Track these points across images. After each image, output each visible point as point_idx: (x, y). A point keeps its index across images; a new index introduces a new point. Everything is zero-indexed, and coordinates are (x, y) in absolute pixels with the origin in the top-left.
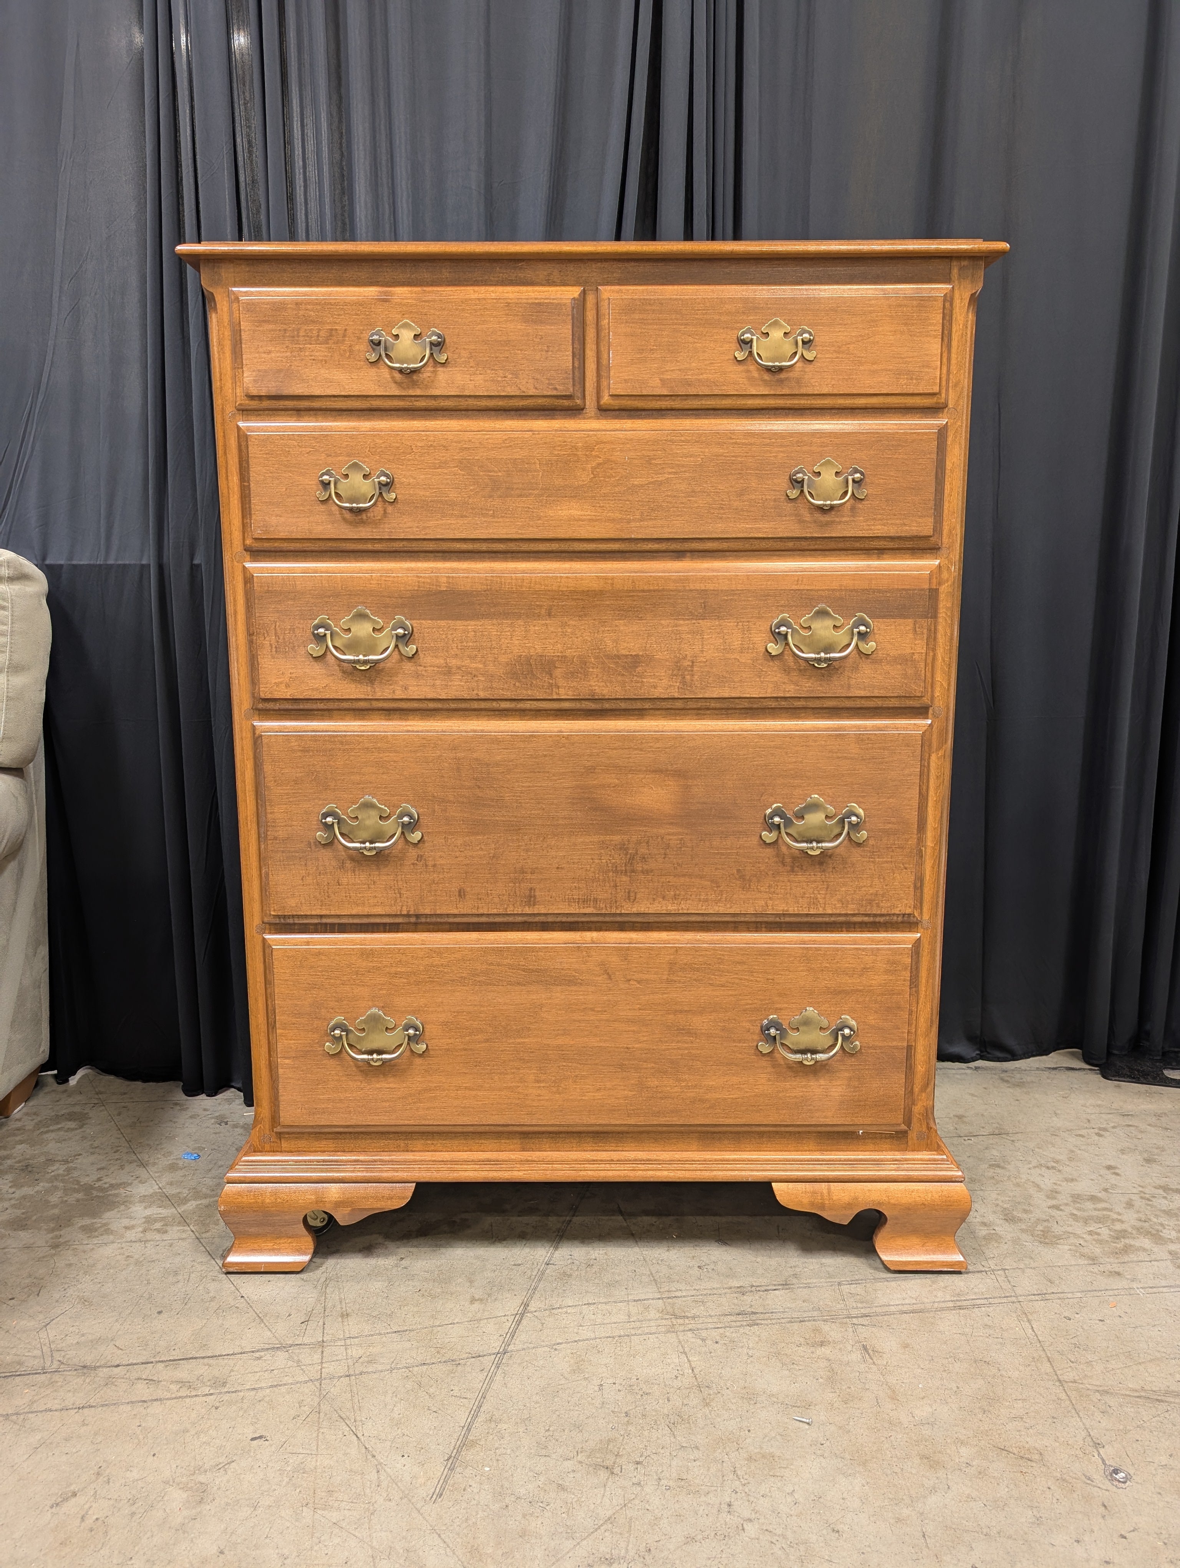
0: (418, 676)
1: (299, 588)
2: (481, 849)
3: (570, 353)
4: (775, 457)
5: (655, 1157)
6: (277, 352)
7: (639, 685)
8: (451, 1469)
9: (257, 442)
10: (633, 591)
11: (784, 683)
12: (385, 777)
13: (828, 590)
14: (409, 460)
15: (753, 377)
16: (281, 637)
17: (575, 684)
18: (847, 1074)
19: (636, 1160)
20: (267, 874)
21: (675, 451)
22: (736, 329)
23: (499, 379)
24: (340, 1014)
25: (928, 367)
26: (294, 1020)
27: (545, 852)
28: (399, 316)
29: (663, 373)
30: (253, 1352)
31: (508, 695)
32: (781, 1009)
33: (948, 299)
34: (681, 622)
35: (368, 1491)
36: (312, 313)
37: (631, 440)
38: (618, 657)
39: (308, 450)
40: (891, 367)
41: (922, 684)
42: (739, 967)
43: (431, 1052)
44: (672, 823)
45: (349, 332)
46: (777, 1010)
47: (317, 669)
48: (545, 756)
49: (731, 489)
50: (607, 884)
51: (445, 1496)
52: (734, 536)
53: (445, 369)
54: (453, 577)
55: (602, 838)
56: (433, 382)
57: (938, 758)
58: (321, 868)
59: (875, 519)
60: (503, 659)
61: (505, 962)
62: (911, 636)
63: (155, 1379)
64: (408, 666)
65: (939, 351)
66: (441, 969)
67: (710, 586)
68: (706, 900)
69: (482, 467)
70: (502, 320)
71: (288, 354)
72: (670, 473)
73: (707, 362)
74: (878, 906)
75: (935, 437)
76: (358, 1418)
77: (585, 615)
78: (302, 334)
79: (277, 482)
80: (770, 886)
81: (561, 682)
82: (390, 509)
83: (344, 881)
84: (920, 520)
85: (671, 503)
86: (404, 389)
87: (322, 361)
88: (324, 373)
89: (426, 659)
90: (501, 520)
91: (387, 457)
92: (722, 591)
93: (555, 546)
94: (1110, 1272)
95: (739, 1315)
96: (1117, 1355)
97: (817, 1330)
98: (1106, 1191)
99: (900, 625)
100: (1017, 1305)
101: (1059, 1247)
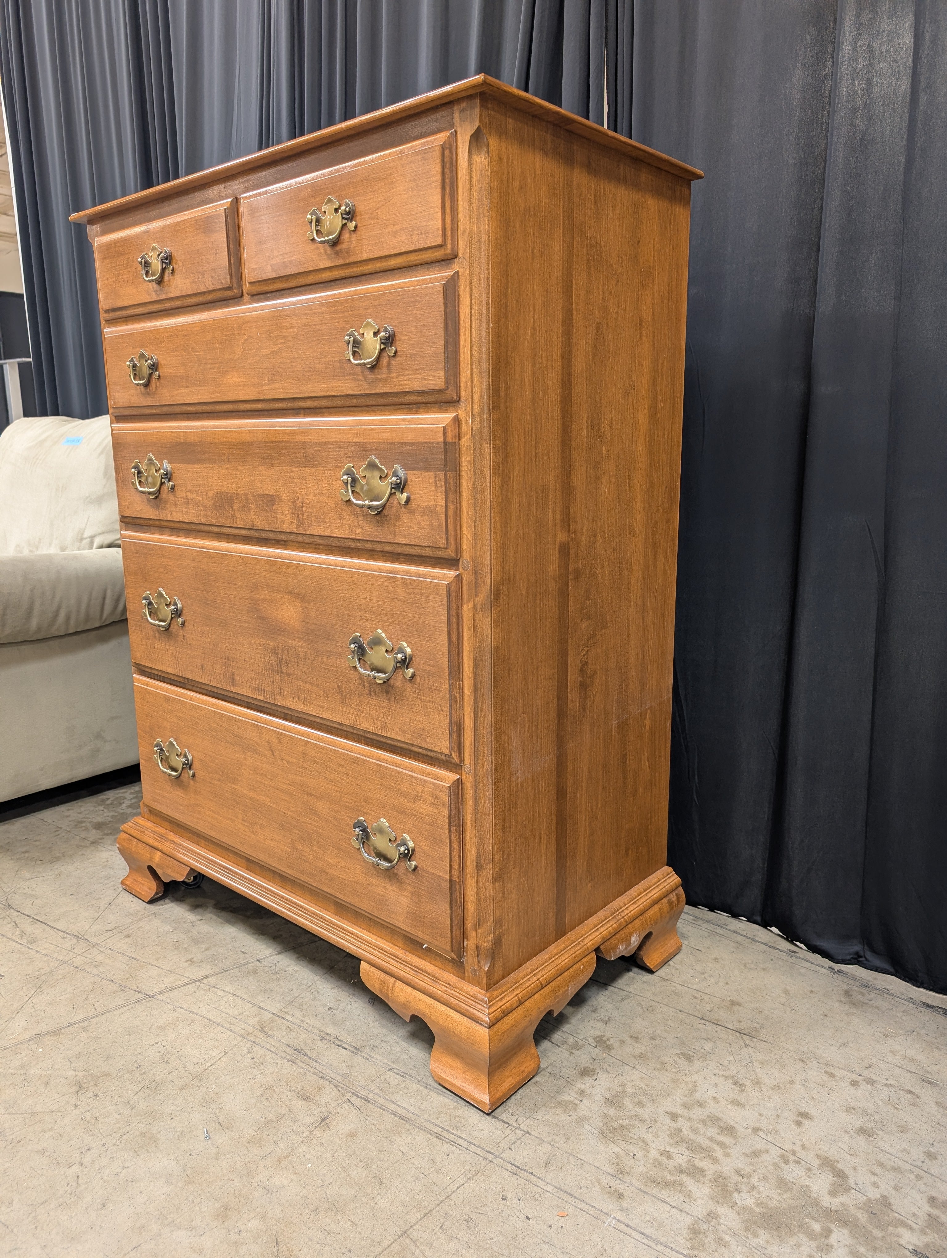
0: (176, 505)
1: (127, 440)
2: (209, 637)
3: (227, 254)
4: (336, 322)
6: (110, 278)
7: (276, 520)
8: (29, 1040)
11: (355, 526)
12: (167, 575)
13: (376, 443)
14: (164, 347)
16: (124, 474)
17: (244, 516)
18: (410, 889)
21: (280, 324)
22: (308, 212)
23: (196, 280)
24: (159, 737)
25: (432, 219)
26: (144, 735)
27: (238, 646)
28: (151, 242)
29: (272, 259)
30: (68, 933)
31: (214, 522)
32: (366, 813)
34: (294, 469)
36: (121, 248)
37: (260, 318)
38: (264, 496)
39: (126, 345)
40: (407, 226)
41: (445, 535)
42: (341, 769)
43: (197, 779)
44: (299, 638)
46: (364, 814)
47: (137, 497)
48: (233, 571)
49: (314, 354)
50: (269, 679)
51: (5, 1051)
52: (319, 395)
53: (174, 276)
54: (187, 432)
55: (265, 641)
58: (147, 635)
60: (210, 494)
61: (225, 724)
62: (433, 488)
64: (171, 497)
66: (197, 720)
67: (308, 439)
69: (191, 348)
70: (194, 234)
71: (114, 279)
72: (281, 343)
73: (295, 245)
74: (425, 741)
75: (441, 289)
76: (44, 991)
77: (245, 462)
78: (118, 263)
79: (116, 368)
80: (357, 705)
81: (237, 514)
82: (156, 383)
83: (156, 646)
84: (435, 374)
85: (283, 368)
87: (126, 281)
89: (178, 492)
90: (203, 388)
92: (314, 443)
93: (230, 407)
94: (616, 1191)
95: (295, 1050)
96: (486, 1249)
97: (320, 1089)
98: (756, 1130)
99: (425, 477)
100: (484, 1163)
101: (612, 1146)
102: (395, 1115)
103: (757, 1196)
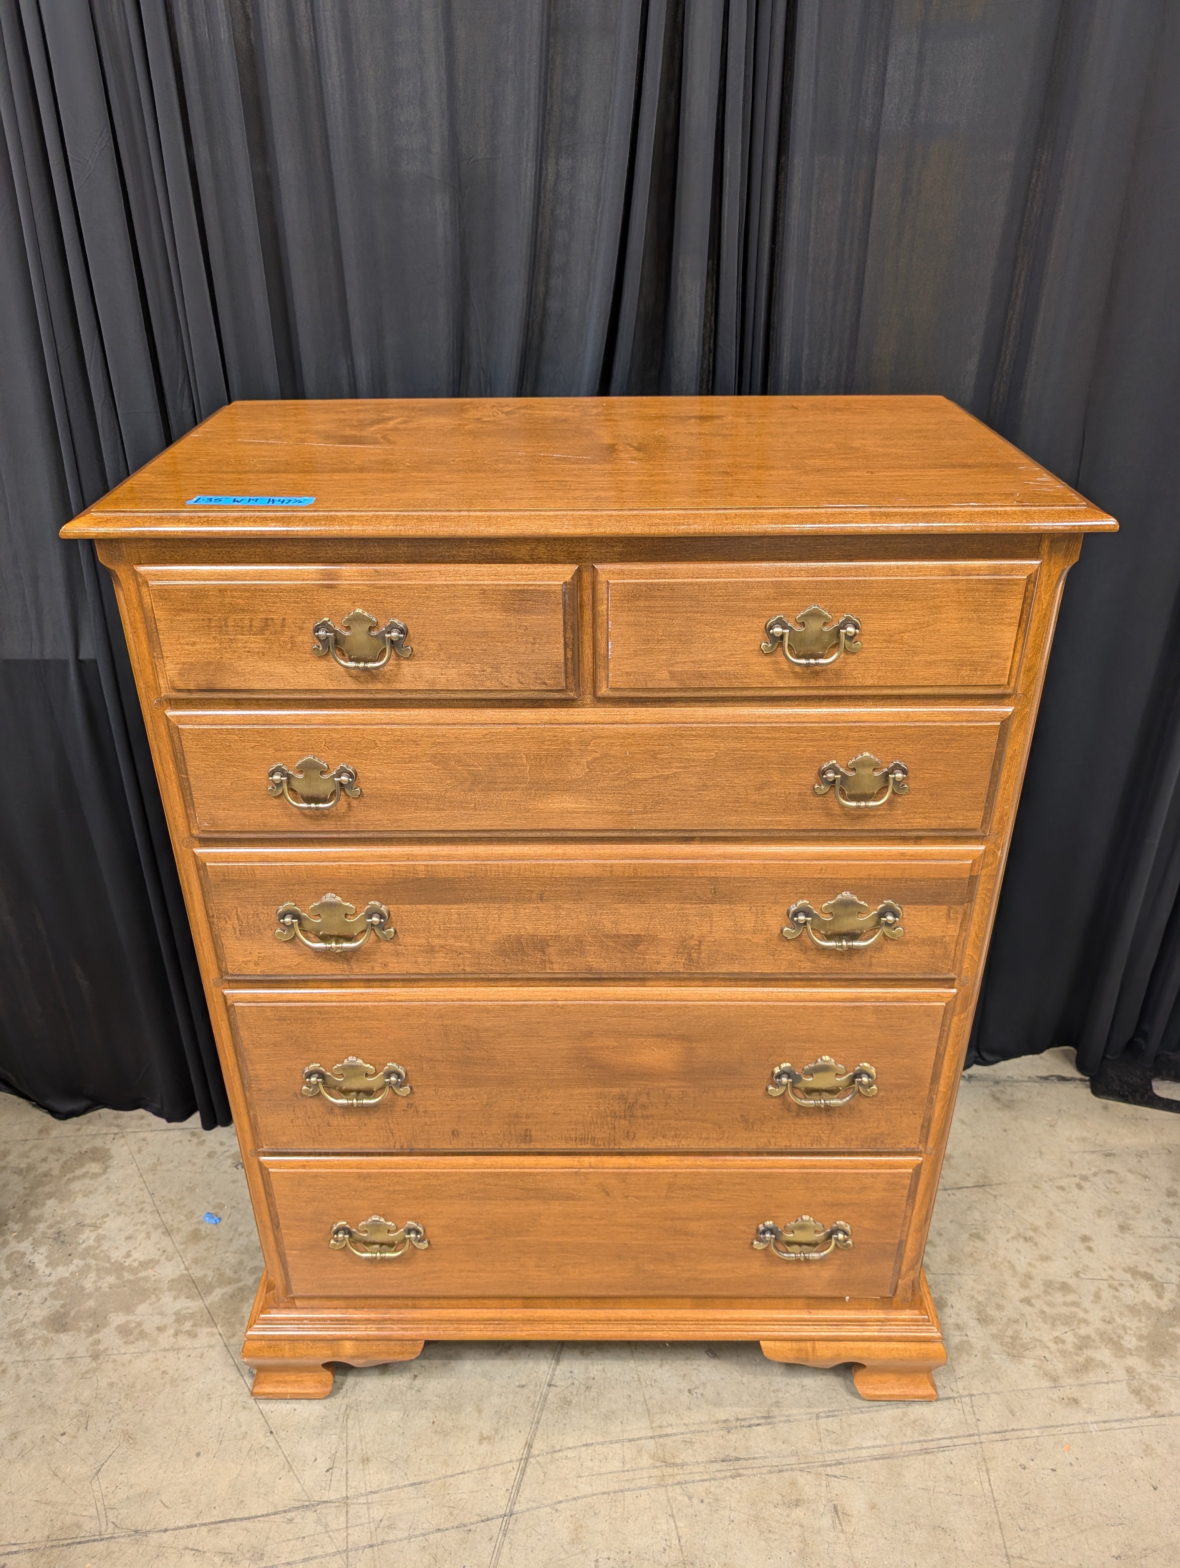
0: (398, 954)
1: (258, 877)
2: (473, 1099)
3: (561, 645)
4: (804, 751)
5: (650, 1316)
6: (203, 643)
7: (641, 961)
9: (191, 736)
10: (635, 878)
11: (799, 961)
12: (368, 1040)
13: (855, 879)
14: (373, 755)
15: (781, 669)
16: (245, 921)
17: (570, 960)
18: (838, 1262)
19: (632, 1320)
20: (255, 1116)
21: (685, 746)
22: (764, 615)
23: (477, 673)
24: (343, 1220)
25: (997, 657)
26: (297, 1224)
27: (540, 1101)
28: (349, 604)
29: (673, 665)
30: (285, 1512)
31: (498, 972)
32: (777, 1217)
33: (1033, 580)
34: (688, 906)
36: (241, 601)
37: (634, 734)
38: (618, 936)
39: (253, 744)
40: (952, 658)
41: (951, 963)
42: (738, 1187)
43: (434, 1247)
44: (674, 1079)
45: (289, 622)
46: (773, 1220)
47: (287, 949)
48: (539, 1022)
49: (749, 783)
50: (606, 1127)
52: (750, 827)
53: (410, 663)
54: (431, 866)
55: (600, 1090)
56: (396, 675)
57: (960, 1020)
58: (309, 1113)
59: (915, 812)
60: (491, 938)
61: (503, 1183)
62: (944, 921)
64: (386, 946)
65: (1014, 640)
66: (438, 1188)
67: (722, 874)
68: (708, 1138)
69: (459, 761)
70: (476, 609)
71: (217, 645)
72: (677, 768)
73: (727, 653)
74: (882, 1142)
75: (997, 730)
77: (581, 899)
78: (230, 623)
79: (220, 776)
80: (774, 1128)
81: (555, 958)
82: (354, 803)
83: (335, 1123)
84: (967, 815)
85: (678, 796)
86: (362, 683)
87: (258, 653)
88: (263, 666)
89: (407, 939)
90: (483, 812)
91: (347, 751)
92: (734, 878)
94: (1069, 1399)
95: (723, 1461)
96: (1063, 1520)
97: (793, 1484)
98: (1077, 1274)
99: (932, 911)
100: (978, 1447)
101: (1025, 1361)
102: (876, 1459)
103: (1132, 1332)
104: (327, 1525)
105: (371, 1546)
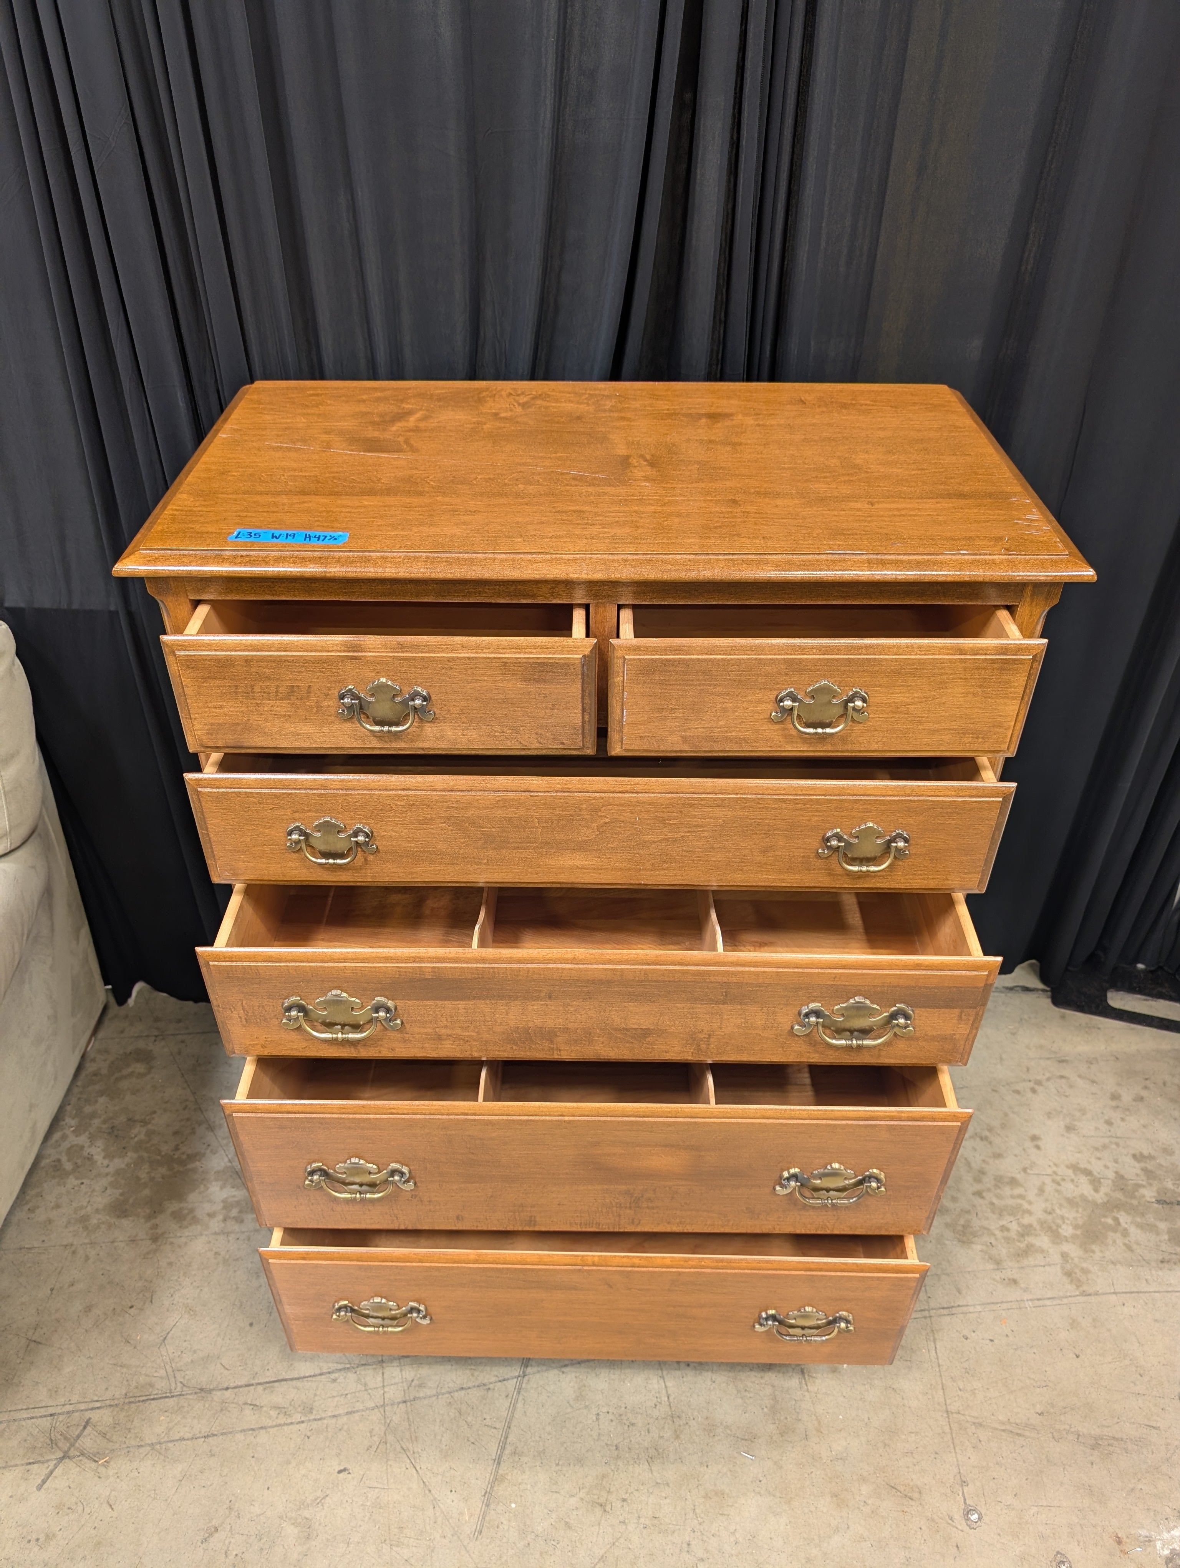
3: (579, 711)
4: (809, 820)
8: (487, 1505)
14: (389, 817)
15: (790, 735)
21: (693, 813)
22: (775, 689)
27: (545, 1195)
29: (685, 731)
30: (329, 1373)
35: (428, 1528)
36: (266, 670)
37: (644, 802)
38: (627, 1029)
39: (271, 806)
43: (436, 1321)
44: (681, 1179)
45: (314, 689)
49: (755, 846)
51: (484, 1533)
54: (438, 967)
56: (419, 736)
59: (914, 874)
60: (498, 1029)
62: (955, 1021)
63: (258, 1404)
64: (393, 1034)
65: (1016, 712)
68: (713, 1225)
69: (472, 823)
70: (497, 678)
72: (686, 832)
73: (738, 721)
76: (416, 1450)
78: (257, 689)
79: (240, 833)
82: (371, 858)
85: (686, 856)
86: (385, 742)
87: (285, 715)
88: (289, 727)
89: (413, 1029)
91: (363, 814)
94: (1009, 1280)
96: (996, 1382)
98: (1025, 1170)
99: (944, 1013)
101: (974, 1246)
103: (1069, 1222)
104: (366, 1385)
105: (405, 1402)
